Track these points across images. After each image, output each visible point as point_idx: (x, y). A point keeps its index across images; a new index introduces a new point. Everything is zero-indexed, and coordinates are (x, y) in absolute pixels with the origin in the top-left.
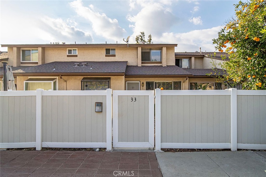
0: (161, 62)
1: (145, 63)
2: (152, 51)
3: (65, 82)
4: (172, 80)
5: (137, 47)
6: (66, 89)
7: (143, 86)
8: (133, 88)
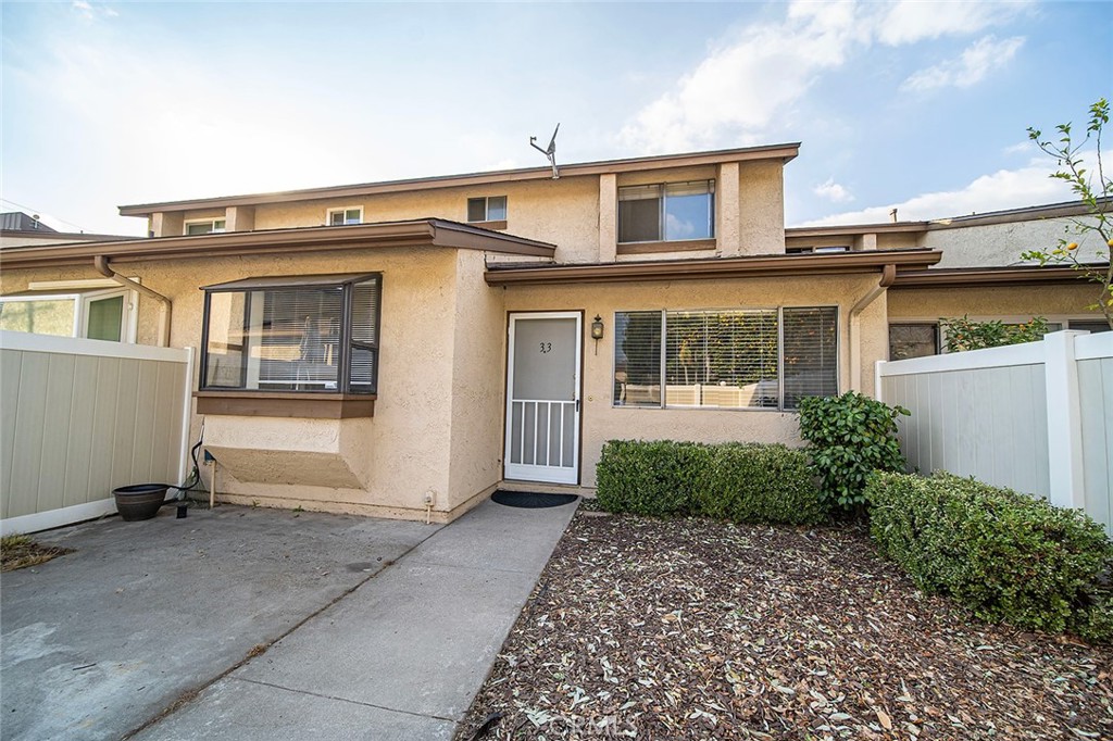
0: (712, 243)
1: (637, 249)
2: (670, 194)
3: (164, 307)
4: (779, 303)
5: (599, 175)
6: (168, 344)
7: (597, 338)
8: (546, 349)
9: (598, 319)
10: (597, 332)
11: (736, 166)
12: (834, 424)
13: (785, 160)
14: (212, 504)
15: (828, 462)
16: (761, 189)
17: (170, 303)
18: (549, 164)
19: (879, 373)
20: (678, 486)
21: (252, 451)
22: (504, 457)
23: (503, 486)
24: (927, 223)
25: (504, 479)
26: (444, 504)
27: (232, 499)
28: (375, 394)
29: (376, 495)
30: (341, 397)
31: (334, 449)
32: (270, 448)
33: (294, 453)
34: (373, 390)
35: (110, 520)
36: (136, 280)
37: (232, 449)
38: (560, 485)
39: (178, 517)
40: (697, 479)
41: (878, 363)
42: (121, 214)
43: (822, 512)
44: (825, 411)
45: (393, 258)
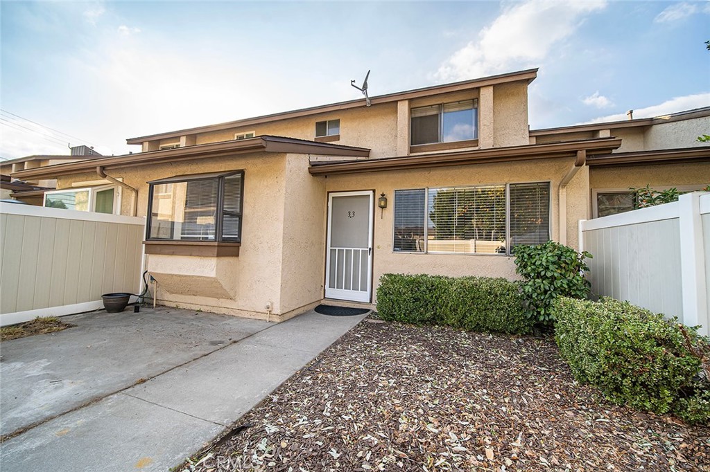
0: (476, 142)
1: (424, 149)
2: (446, 111)
3: (134, 194)
4: (506, 180)
5: (397, 102)
6: (136, 215)
7: (382, 207)
8: (352, 215)
9: (383, 195)
10: (382, 204)
11: (492, 88)
12: (534, 264)
13: (529, 81)
14: (154, 305)
15: (530, 290)
16: (510, 104)
17: (137, 192)
18: (363, 97)
19: (581, 229)
20: (427, 305)
21: (172, 275)
22: (325, 284)
23: (324, 302)
24: (652, 119)
25: (325, 298)
26: (277, 310)
27: (166, 304)
28: (240, 242)
29: (240, 304)
30: (216, 244)
31: (213, 274)
32: (181, 273)
33: (193, 276)
34: (238, 240)
35: (100, 312)
36: (120, 180)
37: (162, 274)
38: (359, 303)
39: (135, 312)
40: (440, 300)
41: (580, 221)
42: (128, 144)
43: (529, 325)
44: (529, 255)
45: (251, 161)
